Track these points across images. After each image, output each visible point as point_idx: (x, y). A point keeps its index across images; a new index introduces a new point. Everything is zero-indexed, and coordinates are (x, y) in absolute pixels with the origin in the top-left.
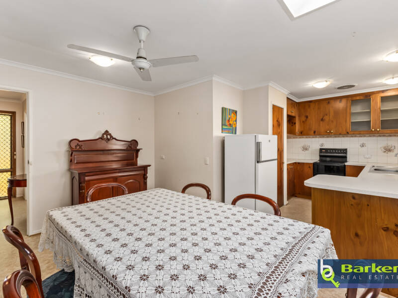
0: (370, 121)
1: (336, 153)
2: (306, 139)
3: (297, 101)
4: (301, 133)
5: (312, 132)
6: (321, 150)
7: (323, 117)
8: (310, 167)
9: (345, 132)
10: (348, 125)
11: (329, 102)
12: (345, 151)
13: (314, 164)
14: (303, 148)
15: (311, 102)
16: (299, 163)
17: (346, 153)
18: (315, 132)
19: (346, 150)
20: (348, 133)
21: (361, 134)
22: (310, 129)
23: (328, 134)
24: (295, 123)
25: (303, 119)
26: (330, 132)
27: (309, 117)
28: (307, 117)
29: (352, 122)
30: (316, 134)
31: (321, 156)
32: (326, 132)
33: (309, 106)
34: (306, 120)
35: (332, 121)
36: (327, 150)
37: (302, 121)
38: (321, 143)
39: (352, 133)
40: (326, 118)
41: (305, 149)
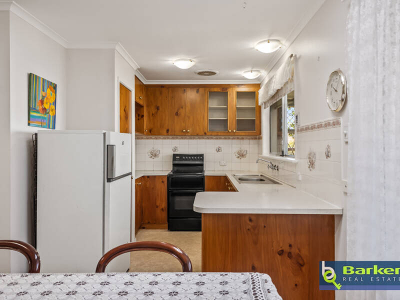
0: (227, 120)
1: (192, 160)
2: (155, 141)
3: (145, 83)
4: (150, 131)
5: (165, 132)
6: (175, 155)
7: (178, 110)
8: (163, 182)
9: (203, 133)
10: (206, 123)
11: (185, 90)
12: (201, 157)
13: (169, 177)
14: (151, 153)
15: (162, 86)
16: (148, 177)
17: (202, 160)
18: (168, 131)
19: (202, 155)
20: (205, 134)
21: (218, 136)
22: (162, 126)
23: (183, 134)
24: (143, 116)
25: (153, 110)
26: (186, 131)
27: (160, 108)
28: (158, 108)
29: (210, 120)
30: (169, 133)
31: (174, 165)
32: (182, 131)
33: (161, 93)
34: (156, 113)
35: (189, 117)
36: (181, 156)
37: (151, 114)
38: (173, 146)
39: (210, 133)
40: (182, 112)
41: (154, 155)
